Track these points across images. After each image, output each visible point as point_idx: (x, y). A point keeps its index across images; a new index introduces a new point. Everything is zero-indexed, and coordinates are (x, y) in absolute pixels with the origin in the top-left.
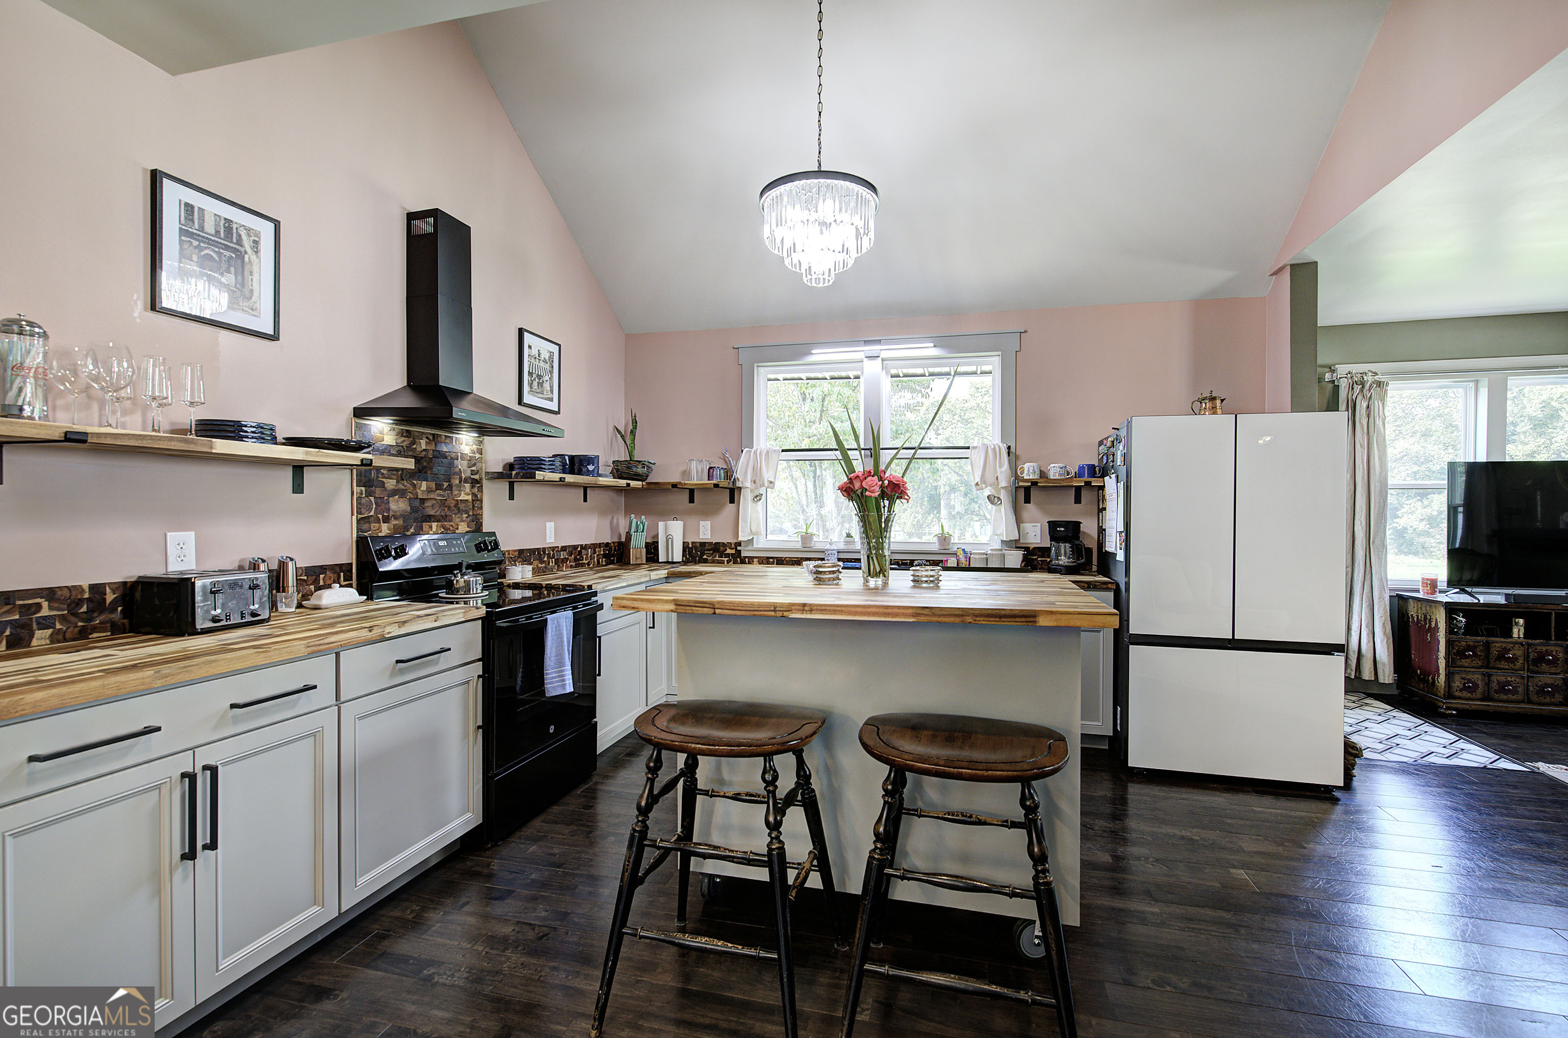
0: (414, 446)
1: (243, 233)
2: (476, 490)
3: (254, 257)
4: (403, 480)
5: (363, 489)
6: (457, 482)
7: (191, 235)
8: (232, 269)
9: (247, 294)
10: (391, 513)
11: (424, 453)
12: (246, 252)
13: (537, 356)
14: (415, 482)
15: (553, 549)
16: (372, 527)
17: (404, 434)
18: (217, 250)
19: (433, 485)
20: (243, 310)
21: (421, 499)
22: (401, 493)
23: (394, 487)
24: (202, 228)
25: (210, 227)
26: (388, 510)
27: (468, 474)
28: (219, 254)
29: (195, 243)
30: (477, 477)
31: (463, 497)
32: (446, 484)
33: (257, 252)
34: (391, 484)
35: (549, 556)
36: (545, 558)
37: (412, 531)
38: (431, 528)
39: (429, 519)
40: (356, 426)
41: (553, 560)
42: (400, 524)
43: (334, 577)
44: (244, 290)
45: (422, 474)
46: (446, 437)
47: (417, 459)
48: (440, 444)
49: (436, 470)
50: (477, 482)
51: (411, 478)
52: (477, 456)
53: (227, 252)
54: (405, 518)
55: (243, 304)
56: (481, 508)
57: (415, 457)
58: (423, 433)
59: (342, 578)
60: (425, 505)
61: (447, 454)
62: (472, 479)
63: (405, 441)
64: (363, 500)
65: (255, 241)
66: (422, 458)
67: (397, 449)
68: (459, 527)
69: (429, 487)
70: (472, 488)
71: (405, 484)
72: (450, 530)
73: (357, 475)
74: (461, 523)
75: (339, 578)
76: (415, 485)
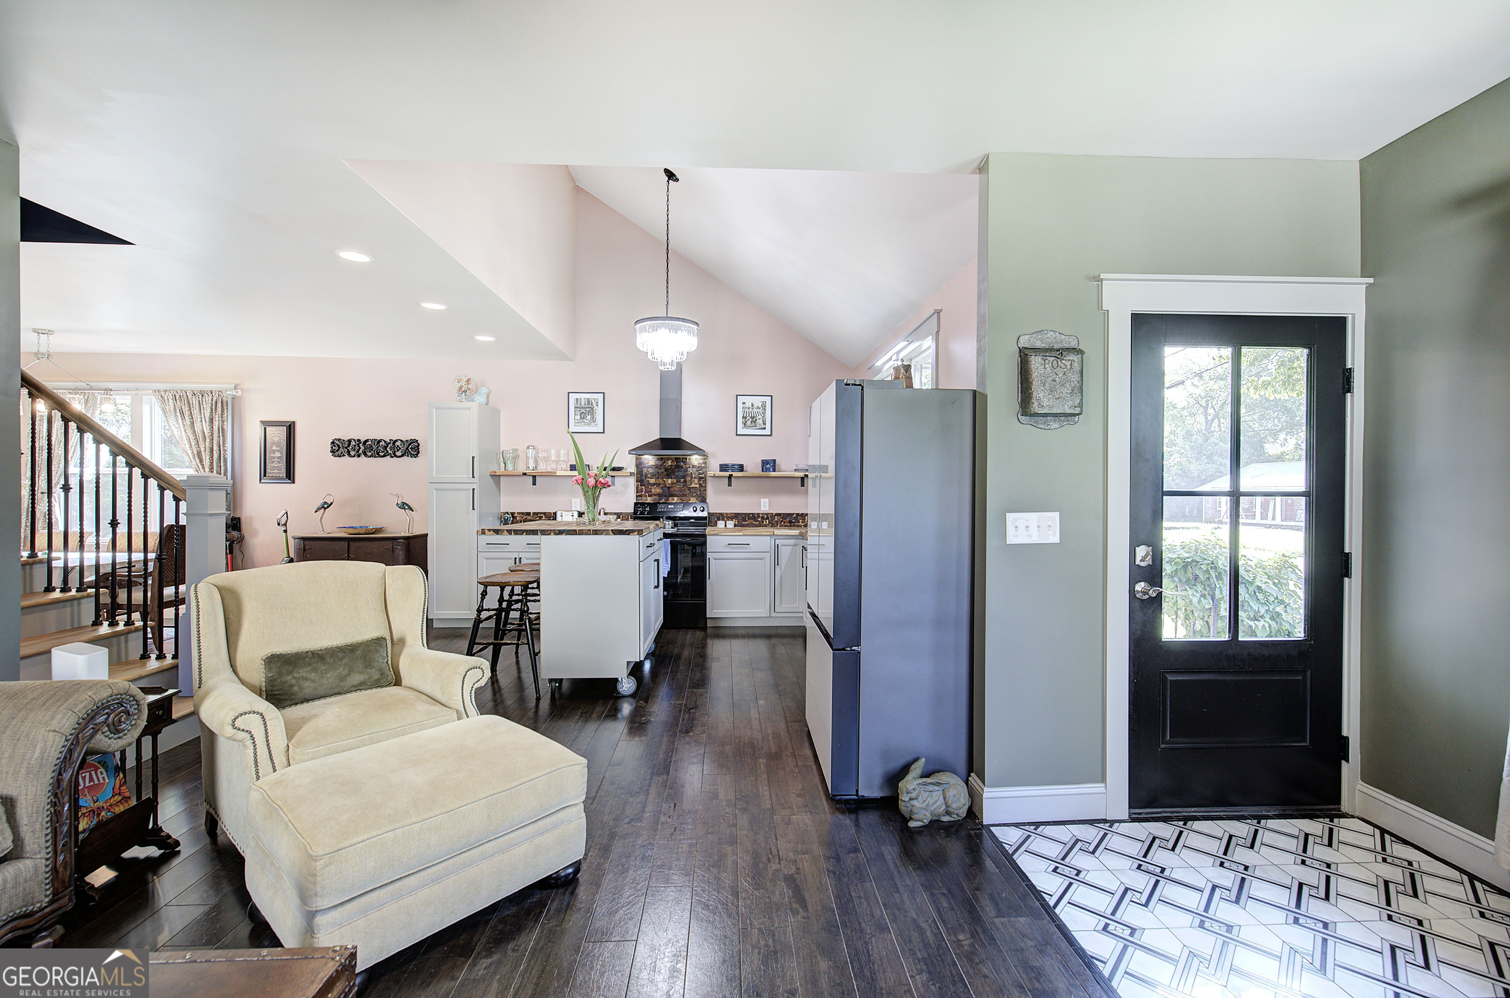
0: (665, 465)
1: (593, 401)
2: (701, 482)
3: (596, 408)
4: (658, 479)
5: (639, 483)
6: (690, 478)
7: (578, 408)
8: (590, 414)
10: (653, 493)
11: (670, 467)
12: (594, 407)
13: (751, 406)
14: (665, 479)
15: (767, 514)
17: (660, 461)
19: (675, 481)
20: (593, 426)
21: (668, 487)
22: (658, 485)
23: (654, 482)
24: (581, 404)
25: (583, 403)
26: (651, 492)
27: (697, 473)
28: (586, 410)
30: (703, 476)
31: (693, 485)
32: (682, 480)
33: (597, 406)
34: (652, 481)
35: (763, 518)
36: (760, 519)
37: (663, 501)
38: (674, 500)
39: (673, 495)
40: (636, 458)
41: (767, 521)
42: (657, 497)
43: (627, 517)
44: (593, 420)
45: (669, 476)
46: (683, 458)
47: (666, 470)
48: (680, 462)
49: (677, 474)
50: (703, 478)
51: (663, 478)
52: (703, 465)
53: (588, 409)
54: (659, 495)
55: (593, 424)
56: (706, 490)
57: (665, 469)
58: (669, 459)
60: (670, 489)
61: (683, 467)
62: (699, 477)
63: (659, 463)
64: (639, 488)
65: (597, 402)
66: (668, 469)
67: (655, 467)
68: (691, 500)
69: (672, 481)
70: (699, 481)
71: (660, 481)
72: (685, 501)
73: (636, 478)
74: (692, 498)
76: (665, 481)
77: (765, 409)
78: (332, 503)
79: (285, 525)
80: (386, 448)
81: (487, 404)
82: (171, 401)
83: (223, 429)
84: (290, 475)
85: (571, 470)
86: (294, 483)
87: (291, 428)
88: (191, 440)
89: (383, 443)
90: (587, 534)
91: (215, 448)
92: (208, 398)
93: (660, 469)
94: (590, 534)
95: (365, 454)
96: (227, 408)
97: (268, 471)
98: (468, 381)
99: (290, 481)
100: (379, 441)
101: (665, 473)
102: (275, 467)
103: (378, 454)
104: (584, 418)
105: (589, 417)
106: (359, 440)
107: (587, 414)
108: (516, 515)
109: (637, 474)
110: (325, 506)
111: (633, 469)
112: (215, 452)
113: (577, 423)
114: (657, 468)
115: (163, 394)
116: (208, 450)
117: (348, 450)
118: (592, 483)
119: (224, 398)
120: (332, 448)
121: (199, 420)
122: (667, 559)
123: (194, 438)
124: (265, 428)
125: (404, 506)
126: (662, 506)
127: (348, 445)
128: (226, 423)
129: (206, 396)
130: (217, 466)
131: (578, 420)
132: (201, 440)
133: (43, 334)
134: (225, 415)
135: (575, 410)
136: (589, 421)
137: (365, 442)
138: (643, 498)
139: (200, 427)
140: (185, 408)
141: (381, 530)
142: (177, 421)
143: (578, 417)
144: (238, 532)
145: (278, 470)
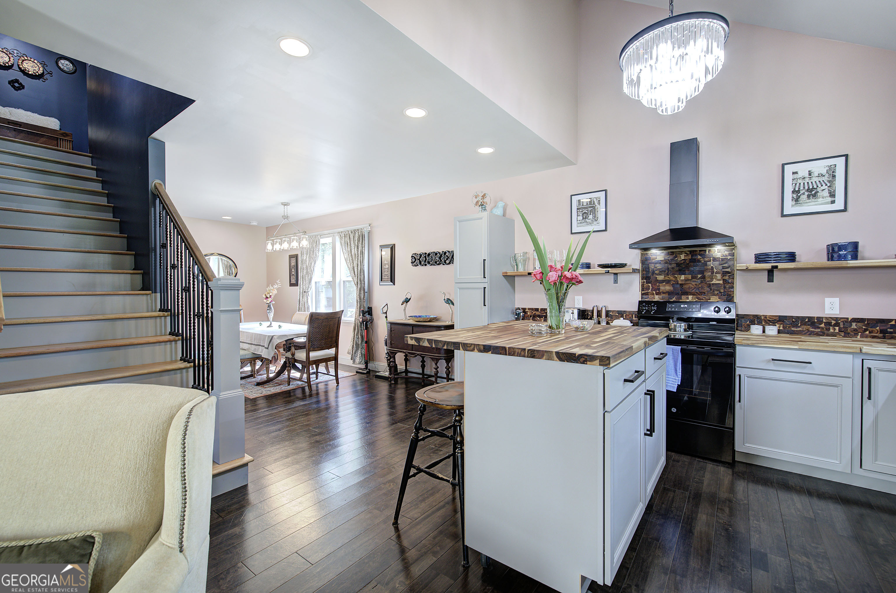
0: (676, 259)
1: (595, 200)
2: (727, 278)
3: (598, 206)
4: (668, 275)
5: (645, 281)
6: (710, 274)
8: (592, 213)
10: (661, 291)
11: (683, 261)
12: (596, 206)
13: (807, 176)
14: (676, 276)
15: (836, 319)
17: (670, 254)
19: (690, 277)
20: (595, 225)
21: (680, 284)
22: (668, 282)
23: (662, 279)
24: (583, 205)
25: (585, 204)
26: (659, 289)
27: (721, 268)
28: (588, 210)
29: (581, 210)
30: (729, 270)
31: (715, 282)
32: (699, 276)
33: (599, 204)
34: (661, 278)
35: (826, 324)
36: (823, 325)
37: (674, 299)
38: (688, 298)
39: (687, 293)
40: (642, 254)
41: (837, 328)
42: (666, 296)
43: (630, 316)
44: (595, 219)
45: (681, 272)
46: (700, 251)
47: (678, 265)
48: (696, 255)
49: (692, 269)
50: (728, 272)
51: (673, 274)
52: (729, 257)
53: (590, 209)
54: (670, 293)
55: (595, 223)
56: (733, 287)
57: (676, 264)
58: (682, 251)
59: (634, 317)
60: (684, 287)
61: (701, 260)
62: (723, 271)
63: (670, 257)
64: (645, 286)
65: (599, 201)
66: (681, 264)
67: (665, 261)
68: (711, 299)
69: (686, 278)
70: (723, 276)
71: (670, 277)
72: (703, 300)
73: (642, 275)
74: (713, 297)
75: (632, 316)
76: (677, 277)
77: (834, 176)
78: (410, 299)
79: (386, 313)
80: (440, 258)
81: (504, 215)
82: (344, 238)
83: (362, 252)
84: (392, 280)
86: (394, 284)
87: (393, 248)
89: (438, 255)
90: (519, 355)
91: (359, 264)
92: (357, 235)
93: (671, 264)
95: (429, 263)
96: (364, 239)
97: (383, 277)
98: (484, 196)
99: (392, 284)
100: (436, 254)
101: (677, 268)
102: (386, 275)
103: (436, 262)
104: (586, 218)
105: (591, 217)
106: (426, 254)
107: (589, 213)
108: (527, 310)
109: (643, 270)
110: (407, 301)
111: (638, 265)
112: (359, 267)
113: (580, 223)
114: (666, 263)
115: (340, 233)
116: (356, 266)
117: (420, 261)
118: (553, 279)
119: (363, 233)
120: (412, 260)
121: (353, 247)
122: (676, 370)
123: (351, 259)
124: (381, 250)
125: (449, 301)
126: (673, 306)
127: (420, 258)
128: (364, 248)
129: (356, 232)
130: (360, 275)
131: (581, 221)
132: (354, 260)
133: (285, 205)
134: (364, 243)
135: (577, 212)
136: (591, 221)
137: (429, 255)
138: (650, 296)
139: (354, 252)
140: (349, 241)
141: (436, 319)
142: (345, 249)
143: (580, 218)
144: (370, 316)
145: (387, 277)
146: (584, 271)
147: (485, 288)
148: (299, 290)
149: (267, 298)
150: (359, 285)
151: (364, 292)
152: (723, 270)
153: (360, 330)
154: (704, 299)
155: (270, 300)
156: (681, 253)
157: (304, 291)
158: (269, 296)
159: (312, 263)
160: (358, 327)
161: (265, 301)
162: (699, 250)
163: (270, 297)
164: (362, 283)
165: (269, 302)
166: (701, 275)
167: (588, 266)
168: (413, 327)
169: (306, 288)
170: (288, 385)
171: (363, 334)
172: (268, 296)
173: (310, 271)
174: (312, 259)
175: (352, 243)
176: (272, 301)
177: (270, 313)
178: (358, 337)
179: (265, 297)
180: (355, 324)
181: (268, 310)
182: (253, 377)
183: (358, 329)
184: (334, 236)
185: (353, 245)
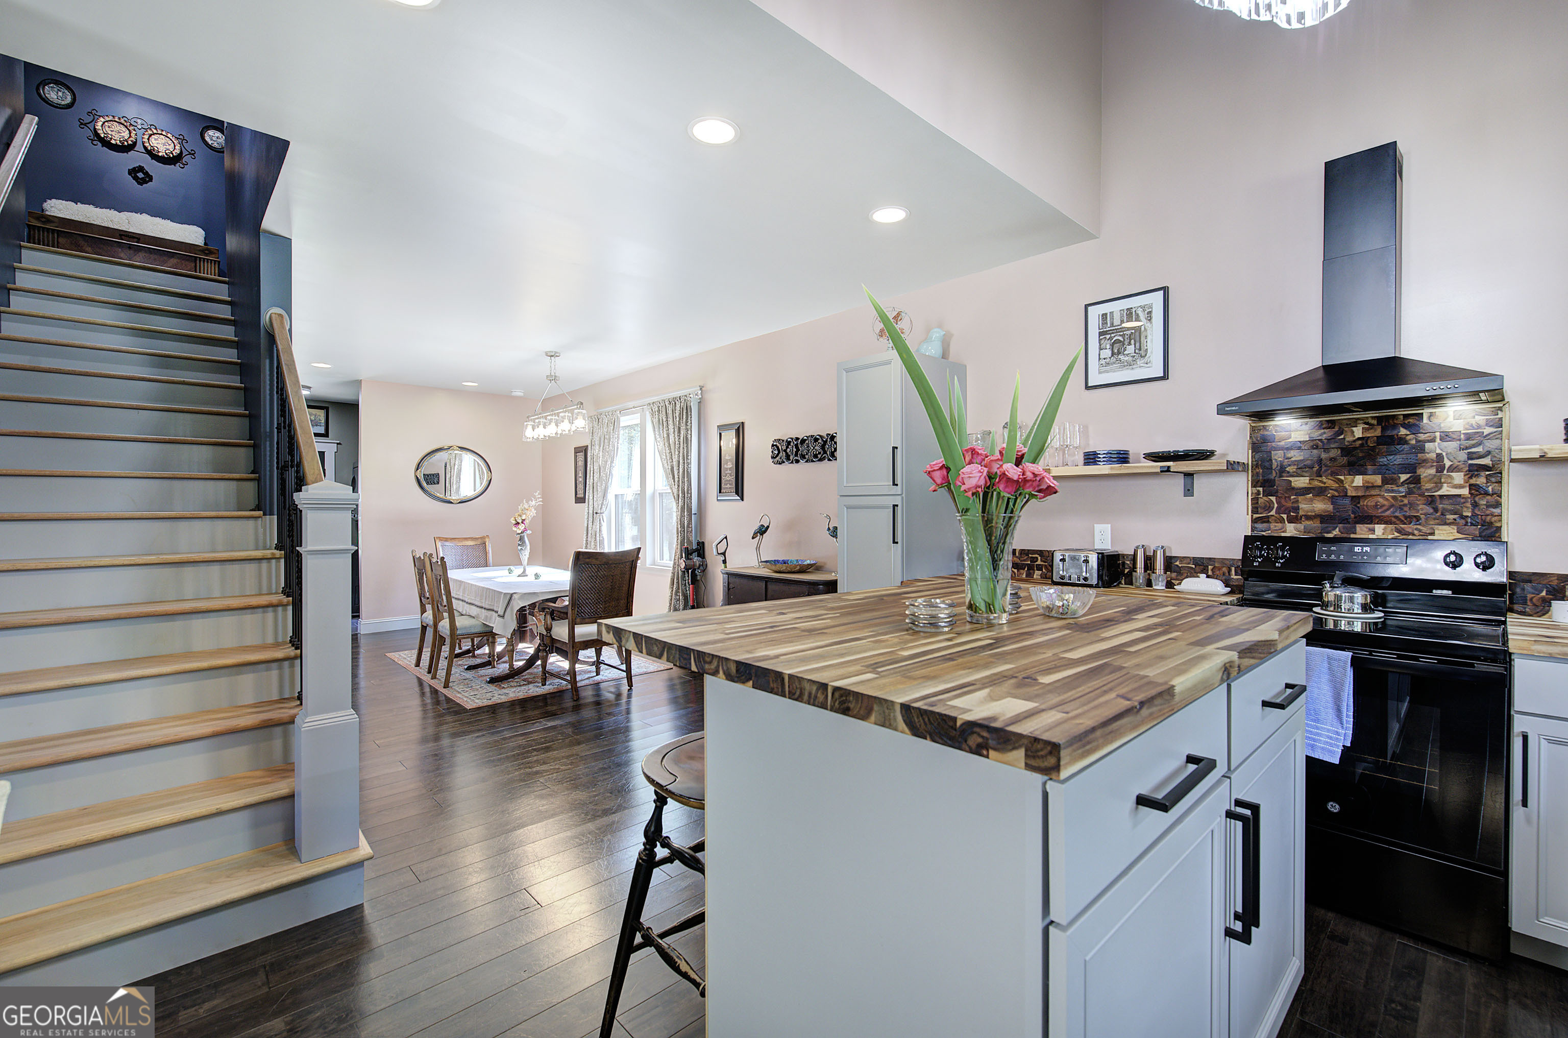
0: (1342, 437)
1: (1140, 312)
2: (1480, 481)
3: (1148, 325)
4: (1321, 476)
5: (1261, 489)
6: (1432, 471)
7: (1107, 334)
8: (1132, 341)
9: (1143, 354)
10: (1301, 513)
11: (1360, 442)
12: (1142, 324)
14: (1342, 478)
16: (1272, 527)
17: (1324, 426)
18: (1122, 333)
19: (1377, 479)
20: (1140, 367)
21: (1353, 497)
22: (1320, 492)
23: (1306, 485)
24: (1112, 325)
25: (1116, 322)
26: (1296, 509)
27: (1463, 456)
28: (1123, 336)
29: (1108, 336)
30: (1485, 462)
31: (1445, 490)
32: (1404, 477)
33: (1150, 320)
34: (1301, 482)
37: (1336, 532)
38: (1373, 531)
39: (1369, 519)
40: (1253, 429)
42: (1315, 525)
43: (1225, 569)
44: (1141, 352)
45: (1355, 467)
46: (1406, 416)
47: (1347, 451)
48: (1395, 427)
49: (1383, 460)
50: (1486, 468)
51: (1334, 474)
52: (1487, 431)
53: (1130, 333)
54: (1324, 519)
55: (1140, 362)
56: (1497, 504)
57: (1342, 449)
58: (1358, 419)
59: (1233, 572)
60: (1361, 503)
61: (1408, 438)
62: (1470, 465)
63: (1324, 433)
64: (1260, 501)
65: (1150, 313)
66: (1355, 448)
67: (1312, 444)
68: (1436, 532)
69: (1368, 482)
70: (1471, 478)
71: (1325, 480)
72: (1414, 535)
73: (1252, 476)
74: (1440, 527)
75: (1229, 571)
76: (1342, 481)
78: (768, 527)
79: (724, 554)
80: (823, 447)
82: (657, 413)
83: (687, 439)
84: (739, 490)
85: (1086, 464)
86: (742, 499)
87: (740, 430)
88: (667, 454)
89: (820, 441)
91: (681, 461)
93: (1326, 450)
94: (823, 706)
95: (803, 457)
96: (691, 415)
97: (723, 485)
98: (898, 317)
99: (739, 498)
100: (816, 440)
101: (1345, 460)
102: (727, 481)
103: (815, 456)
104: (1119, 353)
105: (1130, 349)
106: (797, 439)
107: (1126, 342)
109: (1255, 466)
110: (762, 531)
111: (1243, 455)
112: (680, 466)
113: (1105, 365)
114: (1313, 448)
115: (652, 406)
116: (677, 465)
117: (787, 453)
118: (973, 482)
119: (688, 403)
120: (772, 452)
121: (672, 430)
122: (1339, 711)
123: (668, 450)
124: (720, 434)
125: (836, 533)
126: (1333, 548)
127: (787, 447)
128: (689, 432)
129: (677, 402)
130: (683, 482)
131: (1108, 360)
132: (673, 453)
133: (552, 356)
134: (689, 422)
135: (1100, 340)
136: (1131, 359)
137: (803, 441)
138: (1272, 526)
139: (673, 439)
140: (665, 420)
141: (816, 568)
142: (660, 435)
143: (1107, 353)
144: (701, 559)
145: (730, 484)
146: (1111, 468)
147: (895, 506)
148: (587, 509)
149: (518, 523)
150: (680, 500)
151: (690, 515)
152: (1470, 462)
153: (682, 584)
154: (1416, 532)
155: (522, 527)
156: (1355, 423)
157: (595, 512)
158: (520, 521)
159: (607, 461)
160: (678, 579)
161: (515, 529)
162: (1403, 415)
163: (522, 522)
164: (686, 496)
165: (520, 532)
166: (1408, 475)
167: (1122, 457)
168: (766, 582)
169: (598, 505)
170: (543, 685)
171: (688, 592)
172: (518, 521)
173: (604, 475)
174: (607, 454)
175: (670, 422)
176: (525, 530)
177: (523, 552)
178: (678, 597)
179: (514, 522)
180: (673, 573)
181: (519, 545)
182: (490, 667)
183: (678, 583)
184: (643, 411)
185: (671, 427)
